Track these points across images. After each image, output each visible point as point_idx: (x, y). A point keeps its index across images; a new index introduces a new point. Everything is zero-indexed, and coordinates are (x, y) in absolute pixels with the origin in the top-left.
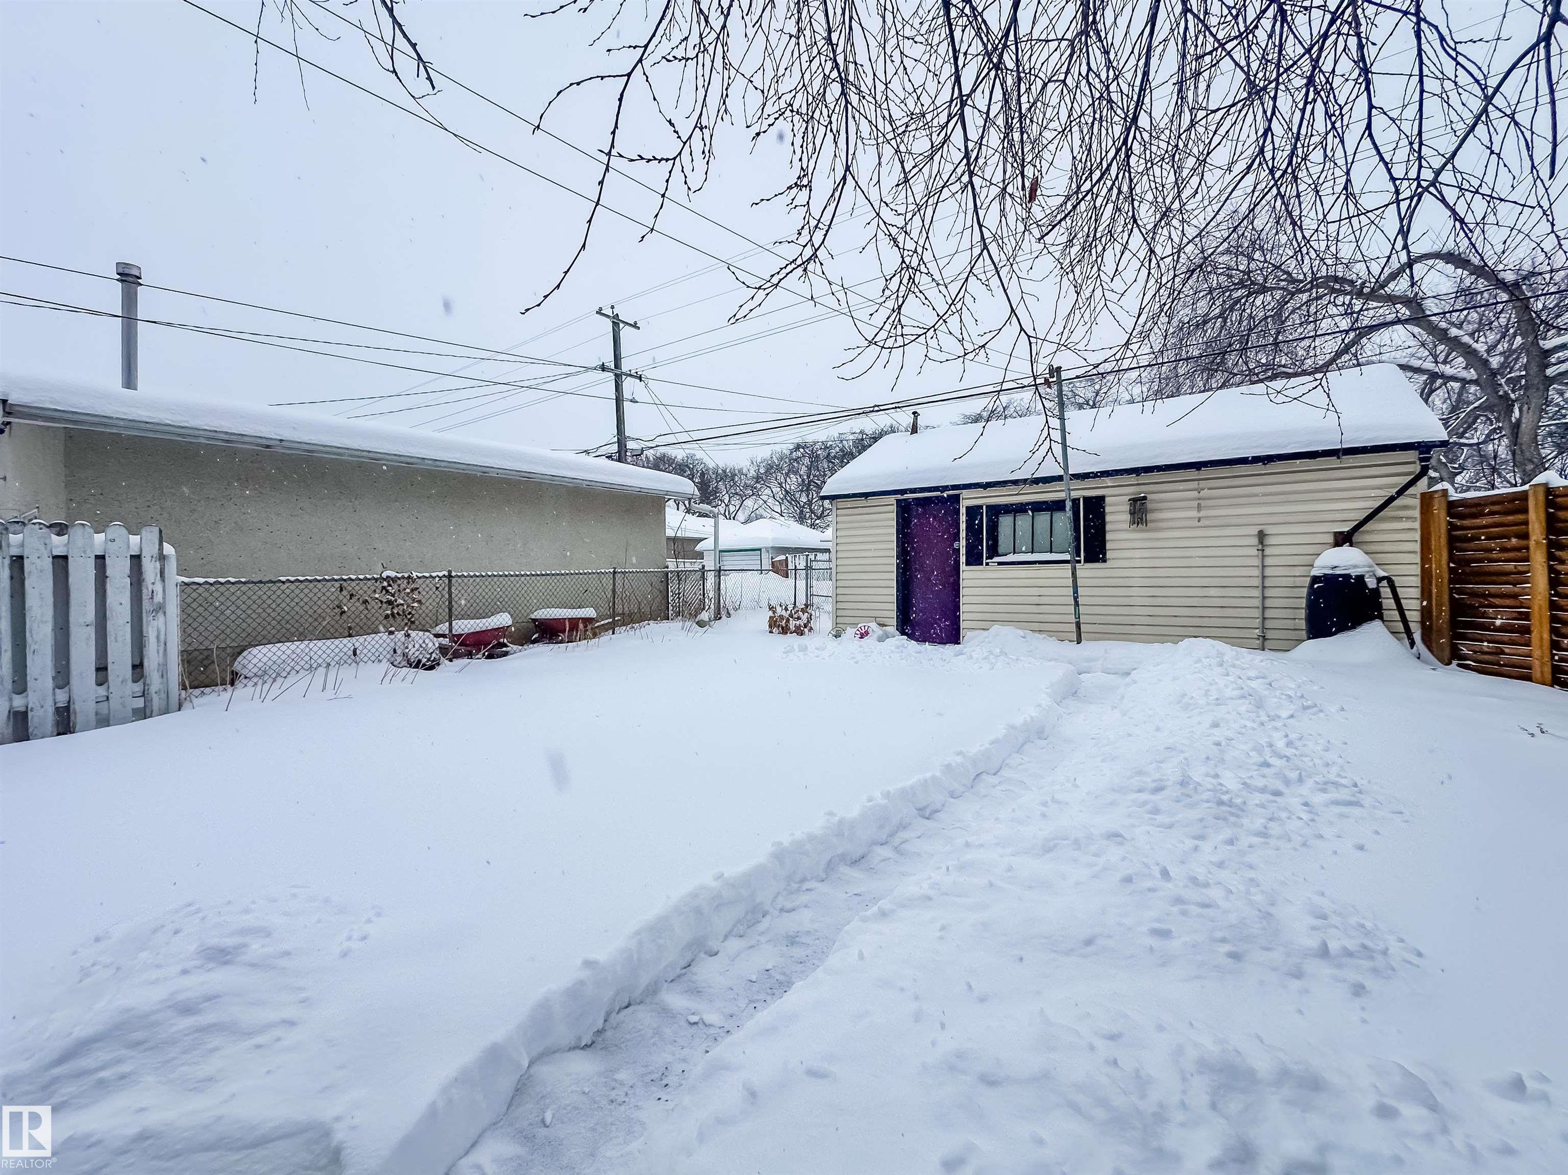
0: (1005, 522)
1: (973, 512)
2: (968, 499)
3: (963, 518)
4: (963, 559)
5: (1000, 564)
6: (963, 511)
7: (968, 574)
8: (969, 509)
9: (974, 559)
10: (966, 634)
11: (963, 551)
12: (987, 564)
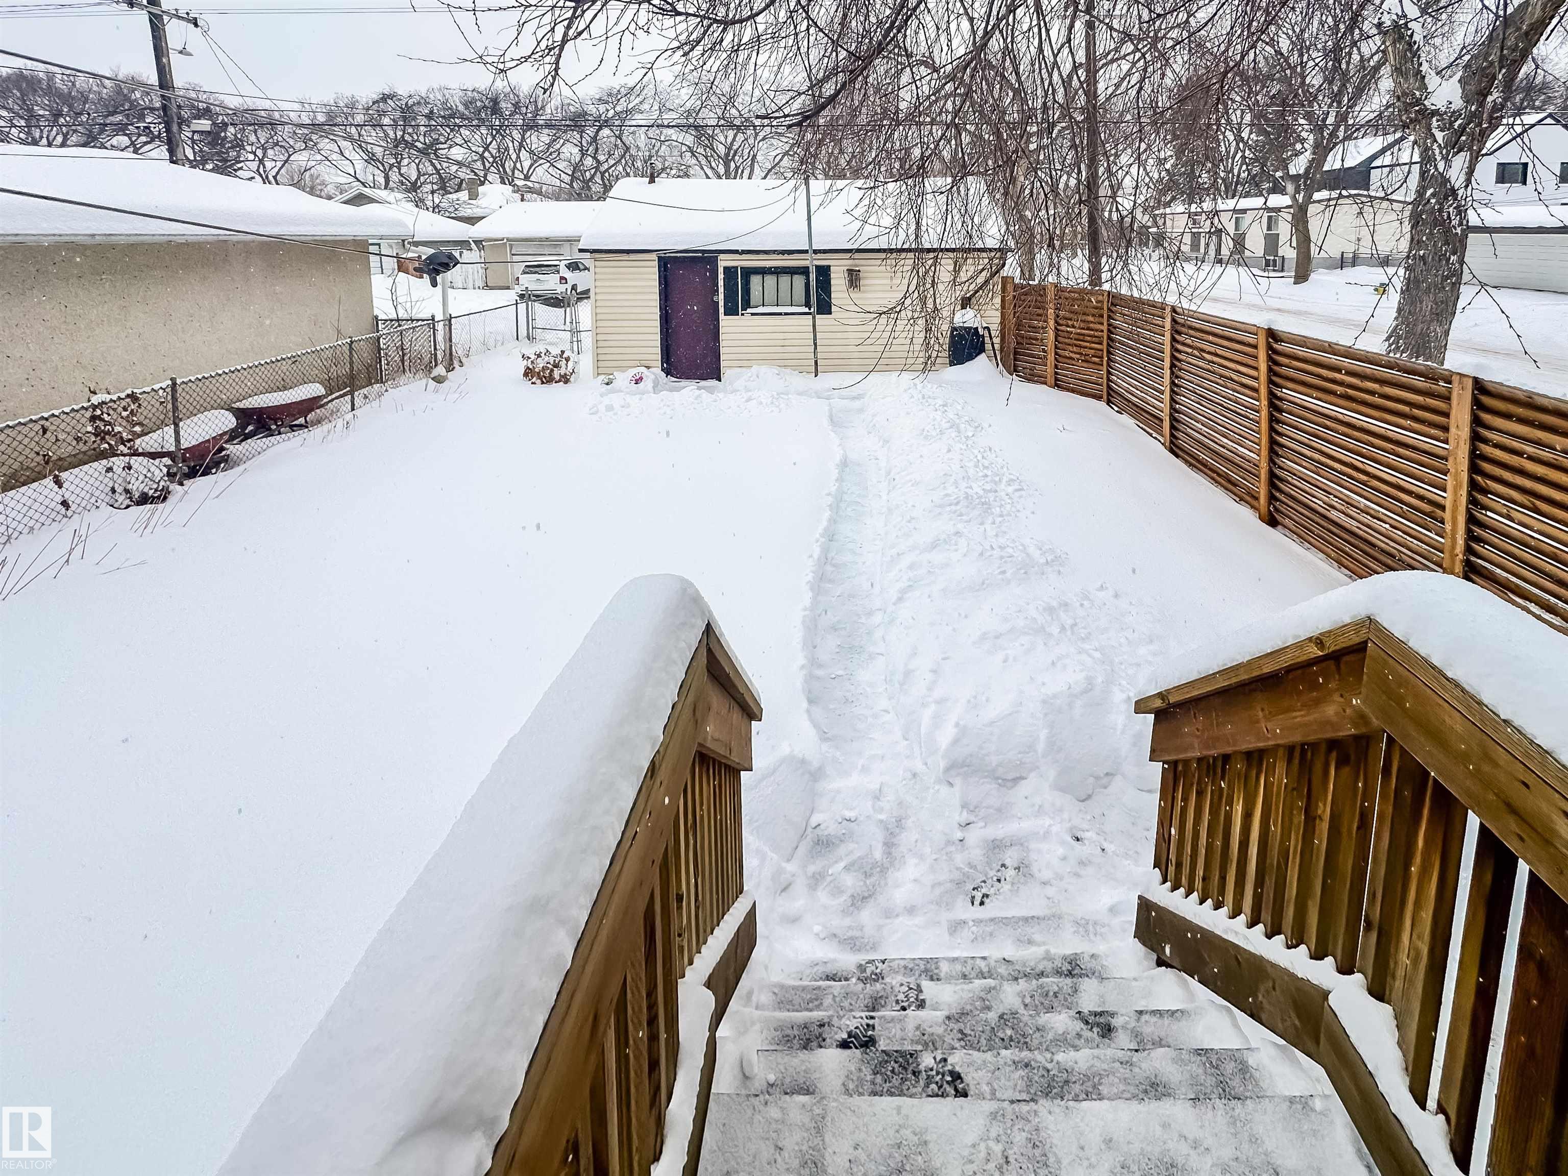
0: (755, 280)
1: (730, 272)
2: (724, 262)
3: (721, 276)
4: (722, 310)
5: (753, 314)
6: (721, 270)
7: (726, 322)
8: (726, 269)
9: (731, 311)
10: (726, 373)
11: (721, 303)
12: (743, 314)
